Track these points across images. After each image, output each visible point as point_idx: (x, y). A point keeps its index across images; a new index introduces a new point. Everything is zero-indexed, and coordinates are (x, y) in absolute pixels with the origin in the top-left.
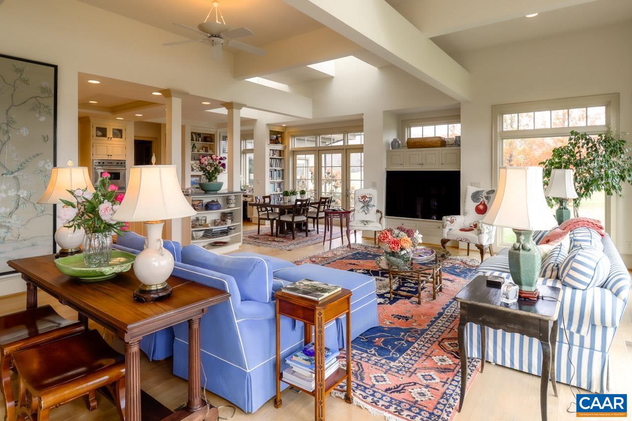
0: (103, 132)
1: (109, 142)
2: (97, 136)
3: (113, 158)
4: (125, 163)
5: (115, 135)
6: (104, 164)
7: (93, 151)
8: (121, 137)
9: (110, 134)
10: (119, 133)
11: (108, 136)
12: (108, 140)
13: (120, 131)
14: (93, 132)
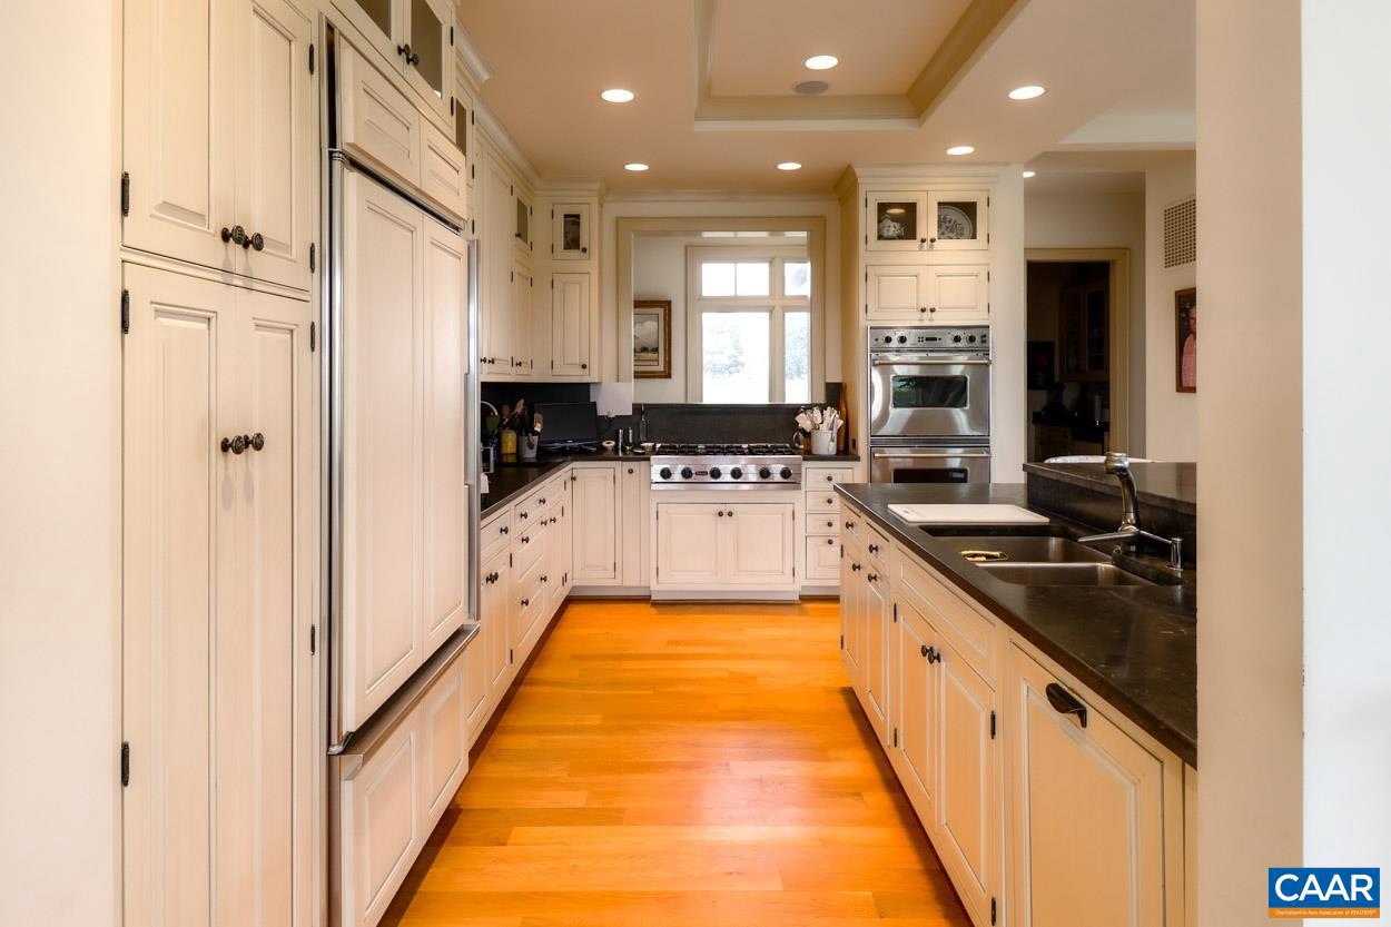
0: (902, 220)
1: (927, 256)
2: (880, 237)
3: (940, 319)
4: (984, 338)
5: (947, 229)
6: (907, 344)
7: (865, 294)
8: (974, 237)
9: (928, 224)
10: (961, 217)
11: (921, 233)
12: (921, 248)
13: (969, 209)
14: (867, 221)
